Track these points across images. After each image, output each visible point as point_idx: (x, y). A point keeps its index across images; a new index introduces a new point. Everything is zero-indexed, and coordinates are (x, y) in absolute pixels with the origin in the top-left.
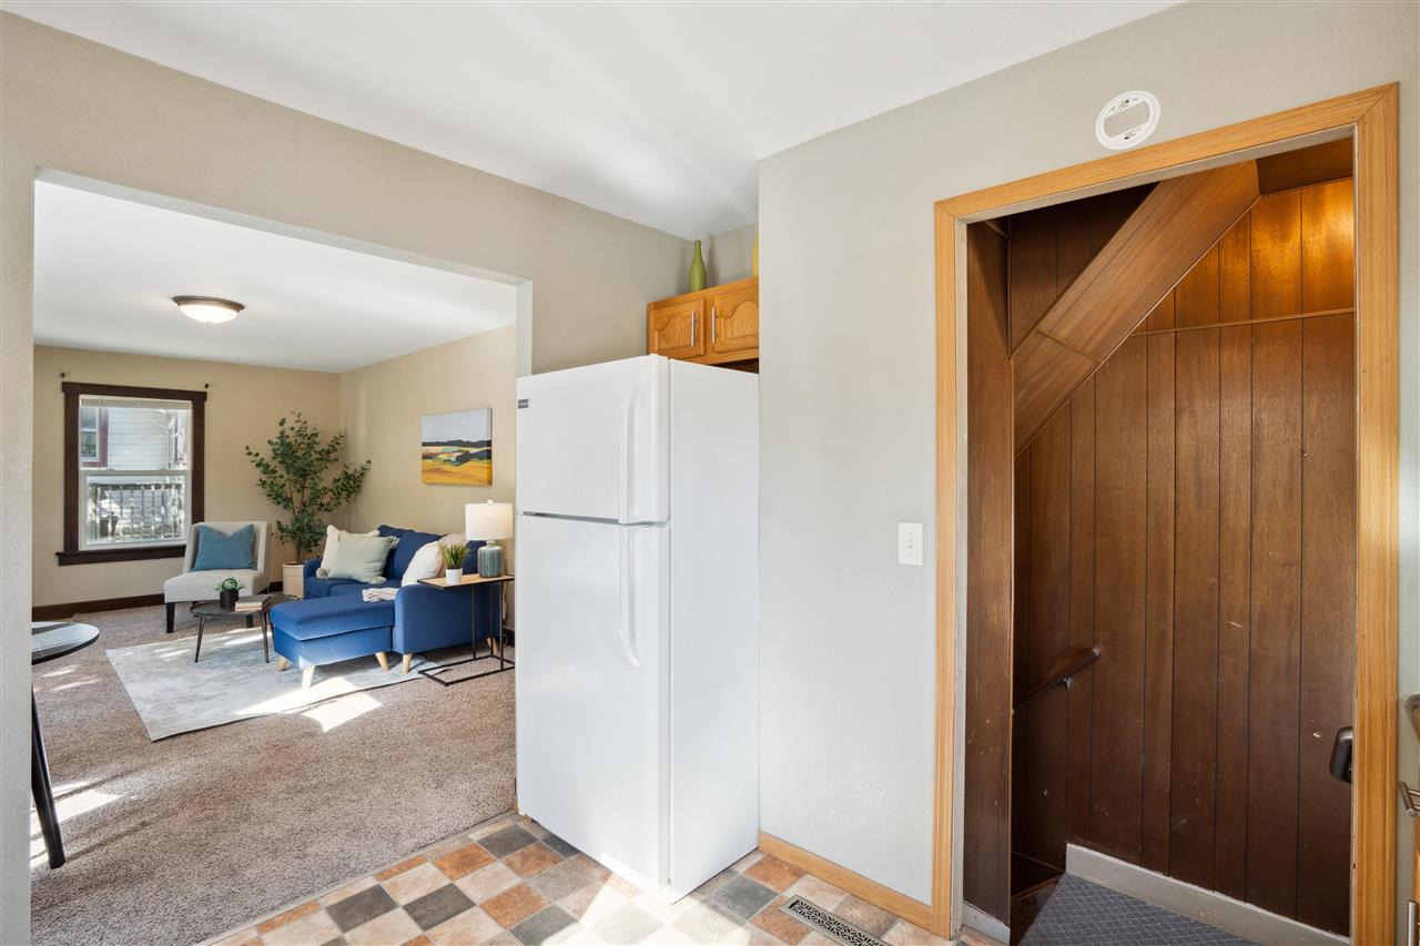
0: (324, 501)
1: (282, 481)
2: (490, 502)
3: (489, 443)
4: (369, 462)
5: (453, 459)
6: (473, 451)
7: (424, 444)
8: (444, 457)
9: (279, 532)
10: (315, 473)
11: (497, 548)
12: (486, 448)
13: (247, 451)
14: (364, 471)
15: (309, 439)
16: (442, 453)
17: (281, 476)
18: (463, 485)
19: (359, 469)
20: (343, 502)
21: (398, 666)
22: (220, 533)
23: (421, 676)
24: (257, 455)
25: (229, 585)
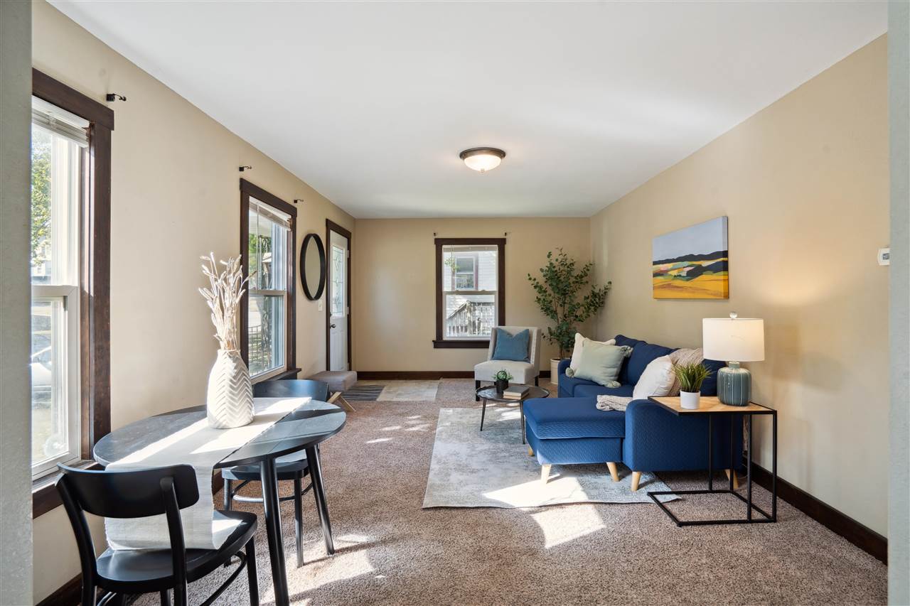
0: (578, 314)
1: (551, 298)
2: (733, 316)
3: (725, 254)
4: (610, 283)
5: (684, 274)
6: (705, 264)
7: (655, 263)
8: (674, 273)
9: (549, 335)
10: (572, 292)
11: (742, 371)
12: (721, 259)
13: (528, 277)
14: (606, 291)
15: (568, 267)
16: (672, 269)
17: (550, 295)
18: (695, 299)
19: (603, 288)
20: (591, 314)
21: (628, 478)
22: (509, 334)
23: (650, 500)
24: (535, 279)
25: (501, 376)
